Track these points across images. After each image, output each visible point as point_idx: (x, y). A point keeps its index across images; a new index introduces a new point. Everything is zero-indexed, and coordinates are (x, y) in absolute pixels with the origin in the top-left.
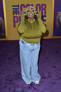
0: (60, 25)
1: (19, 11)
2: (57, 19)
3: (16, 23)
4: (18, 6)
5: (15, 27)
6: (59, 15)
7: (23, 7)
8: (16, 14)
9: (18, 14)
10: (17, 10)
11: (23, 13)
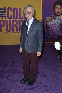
0: (48, 30)
2: (46, 24)
3: (2, 27)
4: (5, 9)
5: (1, 31)
6: (47, 20)
7: (9, 10)
8: (3, 18)
9: (4, 18)
10: (4, 13)
11: (10, 17)
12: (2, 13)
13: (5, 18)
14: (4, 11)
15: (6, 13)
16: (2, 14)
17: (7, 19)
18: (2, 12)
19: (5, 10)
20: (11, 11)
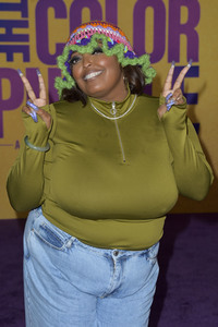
1: (25, 38)
3: (5, 113)
4: (22, 6)
7: (51, 12)
8: (10, 59)
9: (18, 56)
10: (16, 31)
11: (52, 50)
12: (9, 31)
13: (27, 59)
14: (16, 16)
15: (31, 31)
16: (9, 36)
17: (35, 61)
18: (9, 25)
19: (25, 14)
20: (60, 14)
